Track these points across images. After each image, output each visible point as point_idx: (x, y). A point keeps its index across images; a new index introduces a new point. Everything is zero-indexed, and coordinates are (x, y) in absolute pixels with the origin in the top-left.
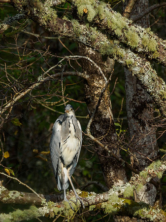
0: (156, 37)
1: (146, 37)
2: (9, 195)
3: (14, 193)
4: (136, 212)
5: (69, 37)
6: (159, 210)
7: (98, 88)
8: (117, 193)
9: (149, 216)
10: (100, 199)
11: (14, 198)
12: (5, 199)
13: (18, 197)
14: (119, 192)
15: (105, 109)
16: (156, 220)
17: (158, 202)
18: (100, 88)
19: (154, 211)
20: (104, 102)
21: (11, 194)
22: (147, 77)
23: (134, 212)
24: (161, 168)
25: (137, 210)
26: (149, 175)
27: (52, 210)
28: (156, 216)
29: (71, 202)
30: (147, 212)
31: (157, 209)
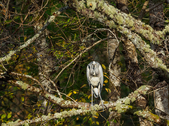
0: (134, 19)
1: (128, 19)
2: (65, 103)
3: (68, 102)
4: (135, 113)
5: (92, 19)
6: (148, 112)
7: (129, 46)
8: (121, 102)
9: (142, 115)
10: (111, 105)
11: (67, 104)
12: (63, 105)
13: (70, 104)
14: (122, 101)
15: (133, 57)
16: (146, 117)
17: (147, 107)
18: (131, 46)
19: (145, 112)
20: (133, 53)
21: (66, 102)
22: (135, 40)
23: (134, 112)
24: (146, 89)
25: (136, 111)
26: (139, 92)
27: (84, 111)
28: (146, 115)
29: (95, 107)
30: (141, 113)
31: (147, 111)
